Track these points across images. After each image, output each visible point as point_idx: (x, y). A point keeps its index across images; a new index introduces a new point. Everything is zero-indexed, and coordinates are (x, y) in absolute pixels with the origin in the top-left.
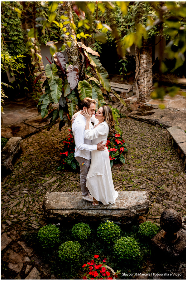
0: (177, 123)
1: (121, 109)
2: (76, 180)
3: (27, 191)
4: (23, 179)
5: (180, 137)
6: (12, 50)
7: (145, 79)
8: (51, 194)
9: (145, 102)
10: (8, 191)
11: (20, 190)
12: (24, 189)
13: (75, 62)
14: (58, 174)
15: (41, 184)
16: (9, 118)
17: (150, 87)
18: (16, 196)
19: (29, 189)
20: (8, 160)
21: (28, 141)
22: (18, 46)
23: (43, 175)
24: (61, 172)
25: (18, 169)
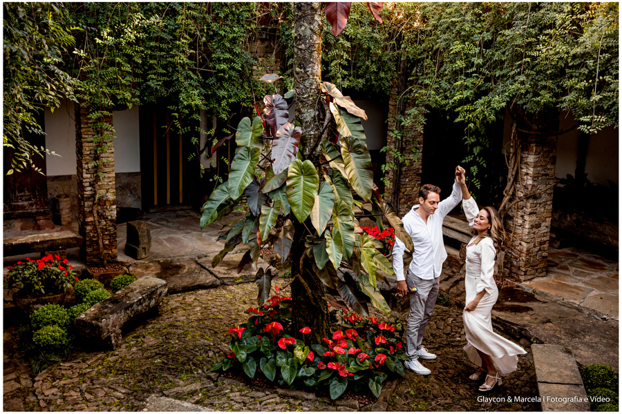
0: (582, 348)
1: (451, 287)
2: (243, 402)
3: (123, 393)
4: (129, 368)
5: (553, 369)
6: (210, 89)
7: (526, 217)
8: (160, 400)
9: (520, 281)
10: (84, 382)
11: (110, 388)
12: (119, 389)
13: (307, 122)
14: (209, 378)
15: (161, 389)
16: (168, 245)
17: (541, 244)
18: (96, 396)
19: (130, 392)
20: (113, 317)
21: (184, 299)
22: (225, 85)
23: (176, 372)
24: (219, 376)
25: (129, 347)
